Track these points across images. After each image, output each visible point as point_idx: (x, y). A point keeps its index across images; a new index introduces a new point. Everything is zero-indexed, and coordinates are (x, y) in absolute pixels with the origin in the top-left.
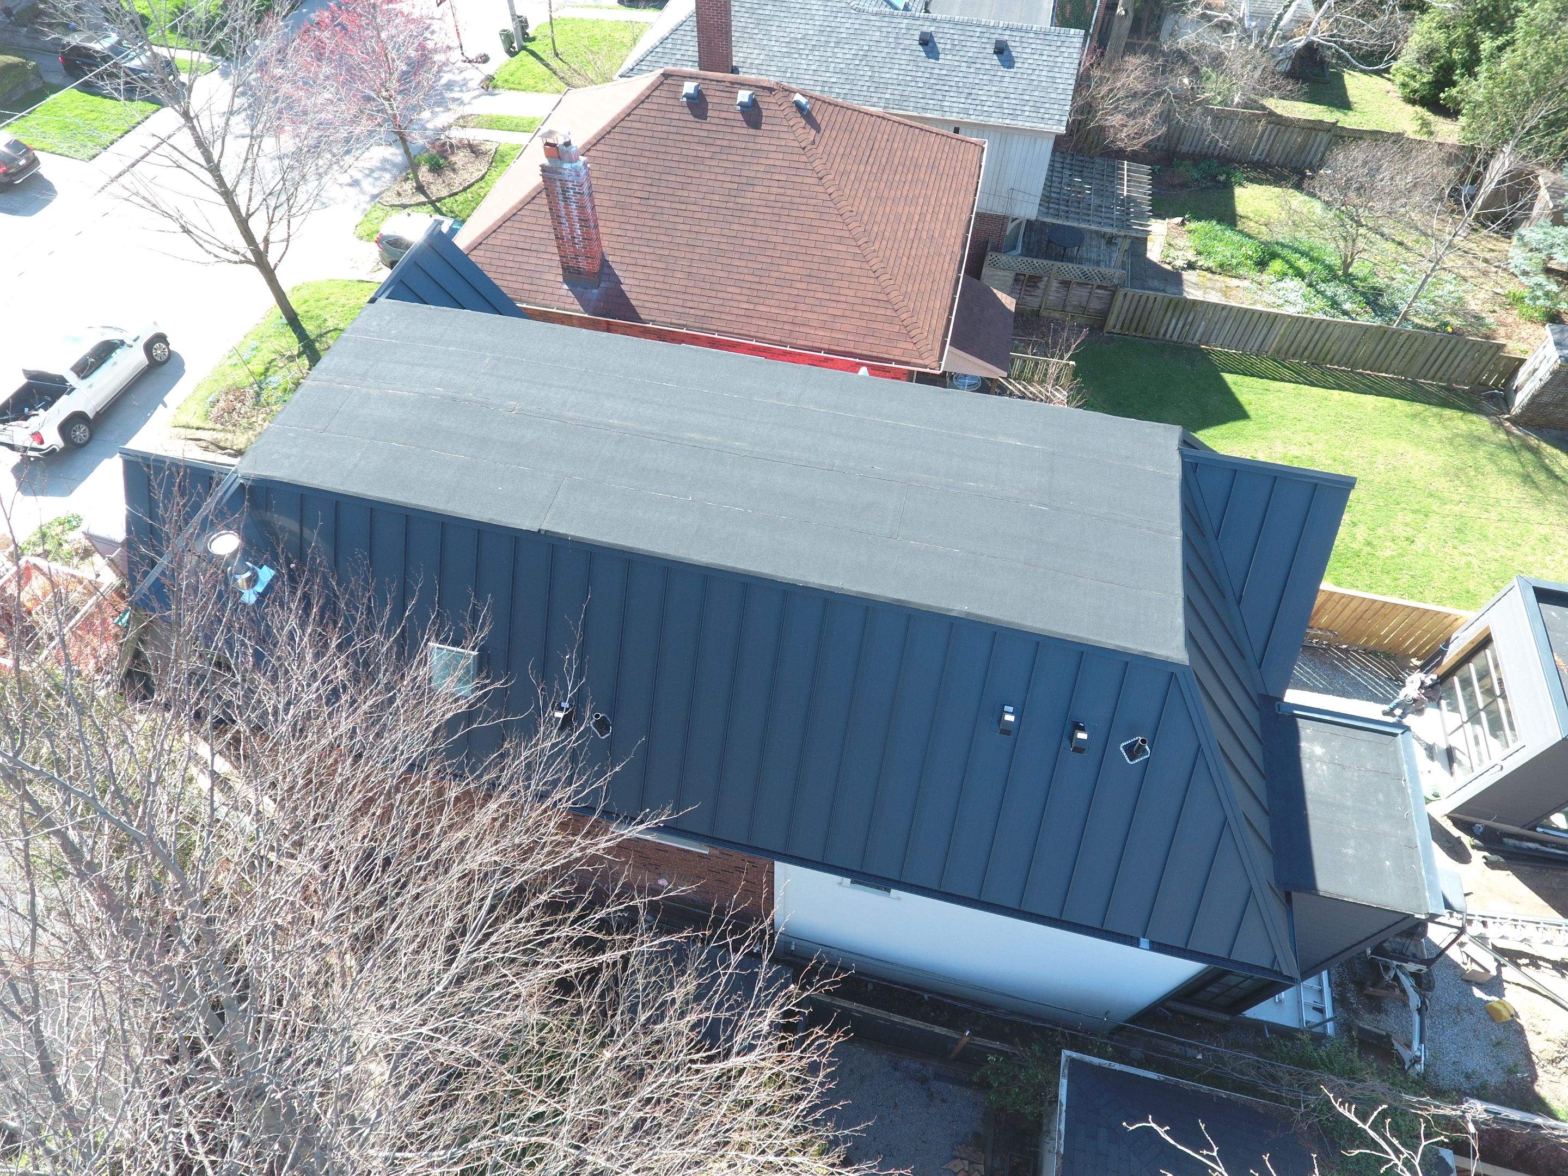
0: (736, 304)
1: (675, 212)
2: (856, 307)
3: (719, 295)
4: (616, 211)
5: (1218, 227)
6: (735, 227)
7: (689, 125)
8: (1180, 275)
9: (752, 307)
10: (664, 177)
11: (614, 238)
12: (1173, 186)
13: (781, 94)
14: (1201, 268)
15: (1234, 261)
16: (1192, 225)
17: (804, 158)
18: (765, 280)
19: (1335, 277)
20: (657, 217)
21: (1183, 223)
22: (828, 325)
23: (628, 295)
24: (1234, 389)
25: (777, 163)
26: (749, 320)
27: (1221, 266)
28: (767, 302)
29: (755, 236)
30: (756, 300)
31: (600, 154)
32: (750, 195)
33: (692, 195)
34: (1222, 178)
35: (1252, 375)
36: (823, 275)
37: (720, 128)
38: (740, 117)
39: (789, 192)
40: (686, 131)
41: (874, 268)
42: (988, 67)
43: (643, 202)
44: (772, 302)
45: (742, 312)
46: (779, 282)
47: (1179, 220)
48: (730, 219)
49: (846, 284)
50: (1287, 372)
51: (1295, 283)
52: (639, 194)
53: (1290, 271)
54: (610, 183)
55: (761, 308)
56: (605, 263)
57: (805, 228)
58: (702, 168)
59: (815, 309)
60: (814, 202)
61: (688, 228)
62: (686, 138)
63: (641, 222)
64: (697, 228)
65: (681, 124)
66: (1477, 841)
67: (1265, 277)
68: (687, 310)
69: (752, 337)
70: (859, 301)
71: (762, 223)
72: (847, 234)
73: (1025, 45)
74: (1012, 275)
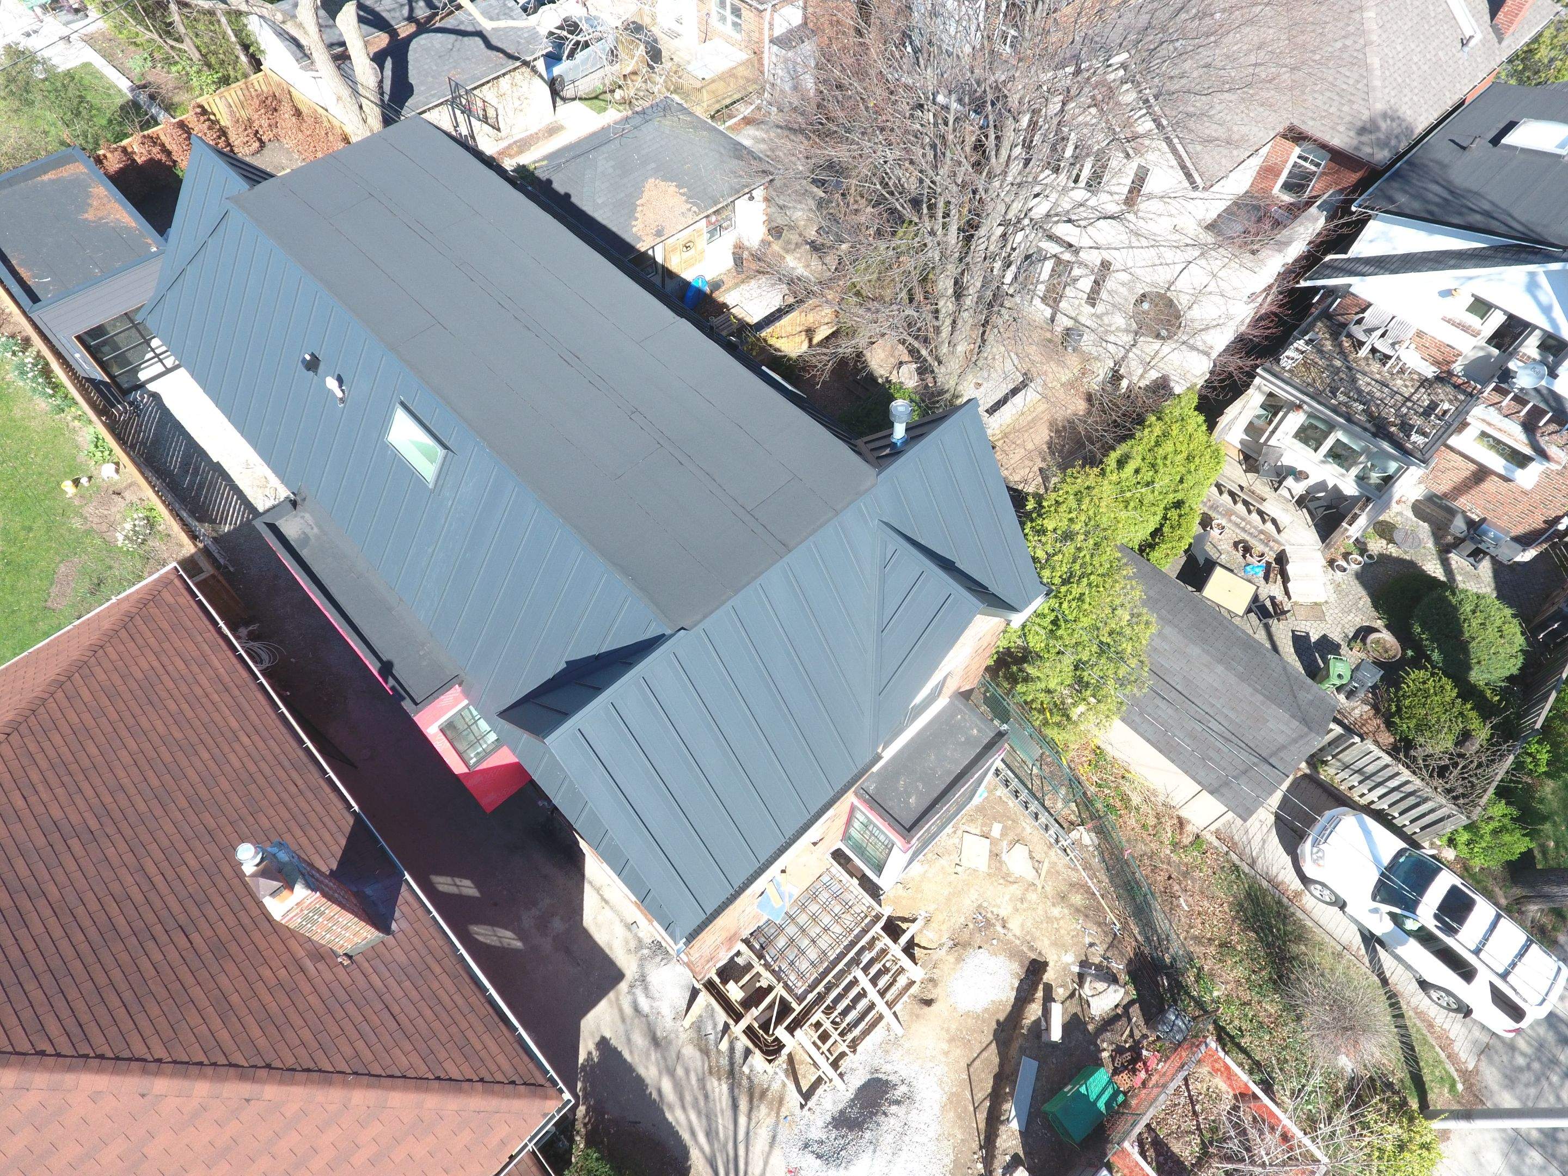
23: (339, 854)
26: (260, 727)
28: (221, 723)
36: (139, 692)
45: (256, 738)
55: (234, 724)
61: (189, 857)
63: (225, 911)
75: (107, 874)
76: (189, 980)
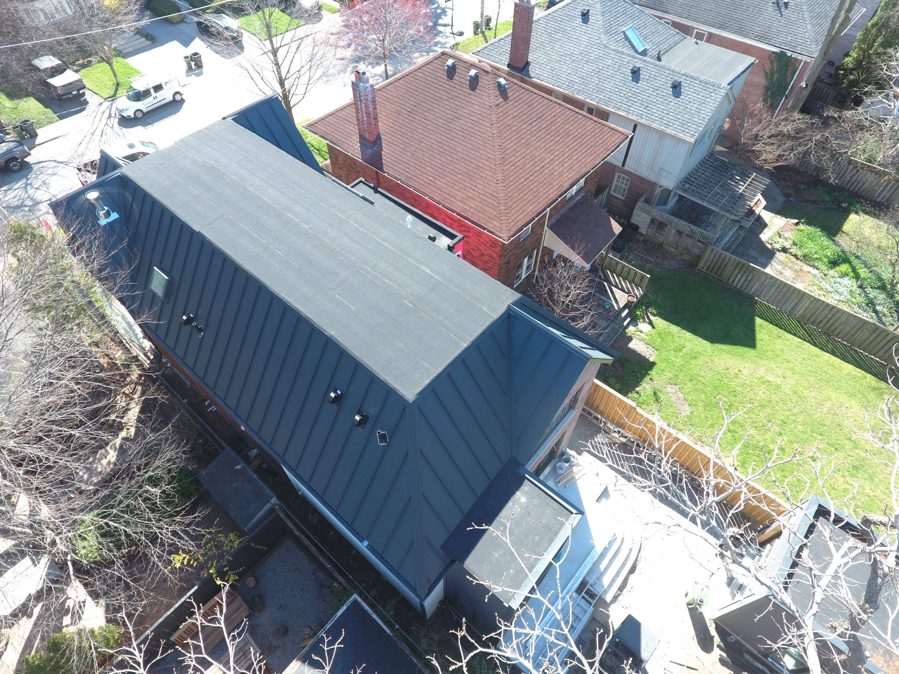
0: (427, 176)
1: (420, 123)
2: (481, 196)
3: (422, 169)
4: (395, 115)
5: (820, 233)
6: (443, 138)
7: (444, 81)
8: (775, 253)
9: (433, 180)
10: (422, 104)
11: (388, 127)
12: (808, 201)
13: (491, 76)
14: (791, 254)
15: (816, 256)
16: (801, 227)
17: (488, 112)
18: (445, 169)
19: (883, 288)
20: (411, 123)
21: (797, 224)
22: (464, 201)
23: (383, 157)
24: (757, 329)
25: (475, 111)
26: (429, 186)
27: (805, 256)
28: (441, 180)
29: (450, 145)
30: (436, 177)
31: (399, 85)
32: (456, 123)
33: (431, 116)
34: (844, 205)
35: (776, 325)
36: (472, 174)
37: (457, 86)
38: (468, 83)
39: (475, 127)
40: (441, 84)
41: (498, 178)
42: (664, 94)
43: (408, 113)
44: (444, 181)
45: (428, 181)
46: (451, 172)
47: (796, 221)
48: (442, 133)
49: (481, 182)
50: (802, 332)
51: (850, 282)
52: (408, 109)
53: (852, 274)
54: (397, 100)
55: (438, 182)
56: (378, 138)
57: (475, 148)
58: (440, 104)
59: (461, 190)
60: (484, 135)
61: (422, 132)
62: (440, 87)
63: (403, 123)
64: (425, 133)
65: (440, 79)
66: (722, 644)
67: (832, 272)
68: (404, 173)
69: (426, 195)
70: (484, 193)
71: (456, 139)
72: (492, 157)
73: (691, 87)
74: (650, 218)
75: (437, 115)
76: (400, 101)
